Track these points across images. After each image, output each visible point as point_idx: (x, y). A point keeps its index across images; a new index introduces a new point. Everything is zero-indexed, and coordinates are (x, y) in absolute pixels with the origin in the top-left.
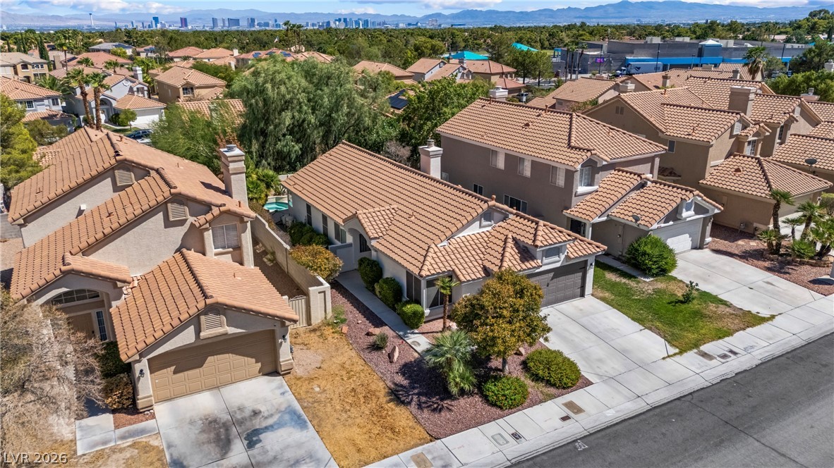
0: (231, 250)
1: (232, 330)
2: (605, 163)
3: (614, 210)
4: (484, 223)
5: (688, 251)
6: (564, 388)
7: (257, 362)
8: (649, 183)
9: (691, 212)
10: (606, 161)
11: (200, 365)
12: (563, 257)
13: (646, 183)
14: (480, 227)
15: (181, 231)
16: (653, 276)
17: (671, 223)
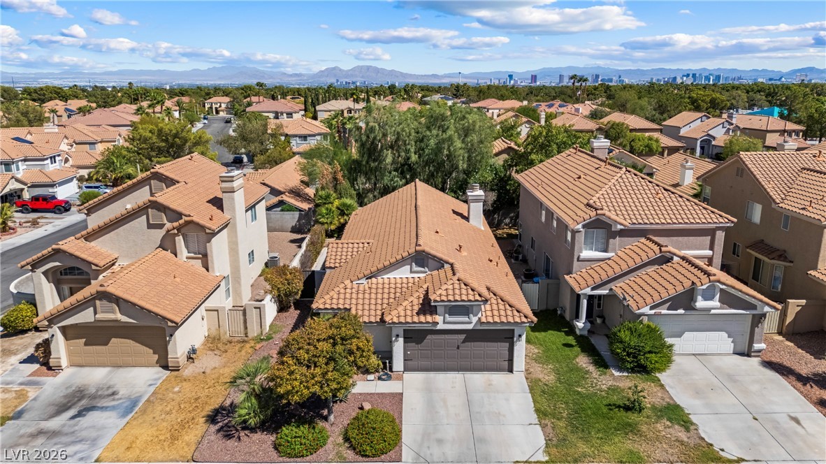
0: (201, 256)
1: (124, 319)
2: (619, 227)
3: (620, 283)
4: (415, 268)
5: (729, 354)
6: (363, 456)
7: (154, 353)
8: (676, 259)
9: (715, 303)
10: (621, 224)
11: (106, 344)
12: (475, 320)
13: (672, 259)
14: (411, 272)
15: (162, 232)
16: (626, 370)
17: (681, 311)
